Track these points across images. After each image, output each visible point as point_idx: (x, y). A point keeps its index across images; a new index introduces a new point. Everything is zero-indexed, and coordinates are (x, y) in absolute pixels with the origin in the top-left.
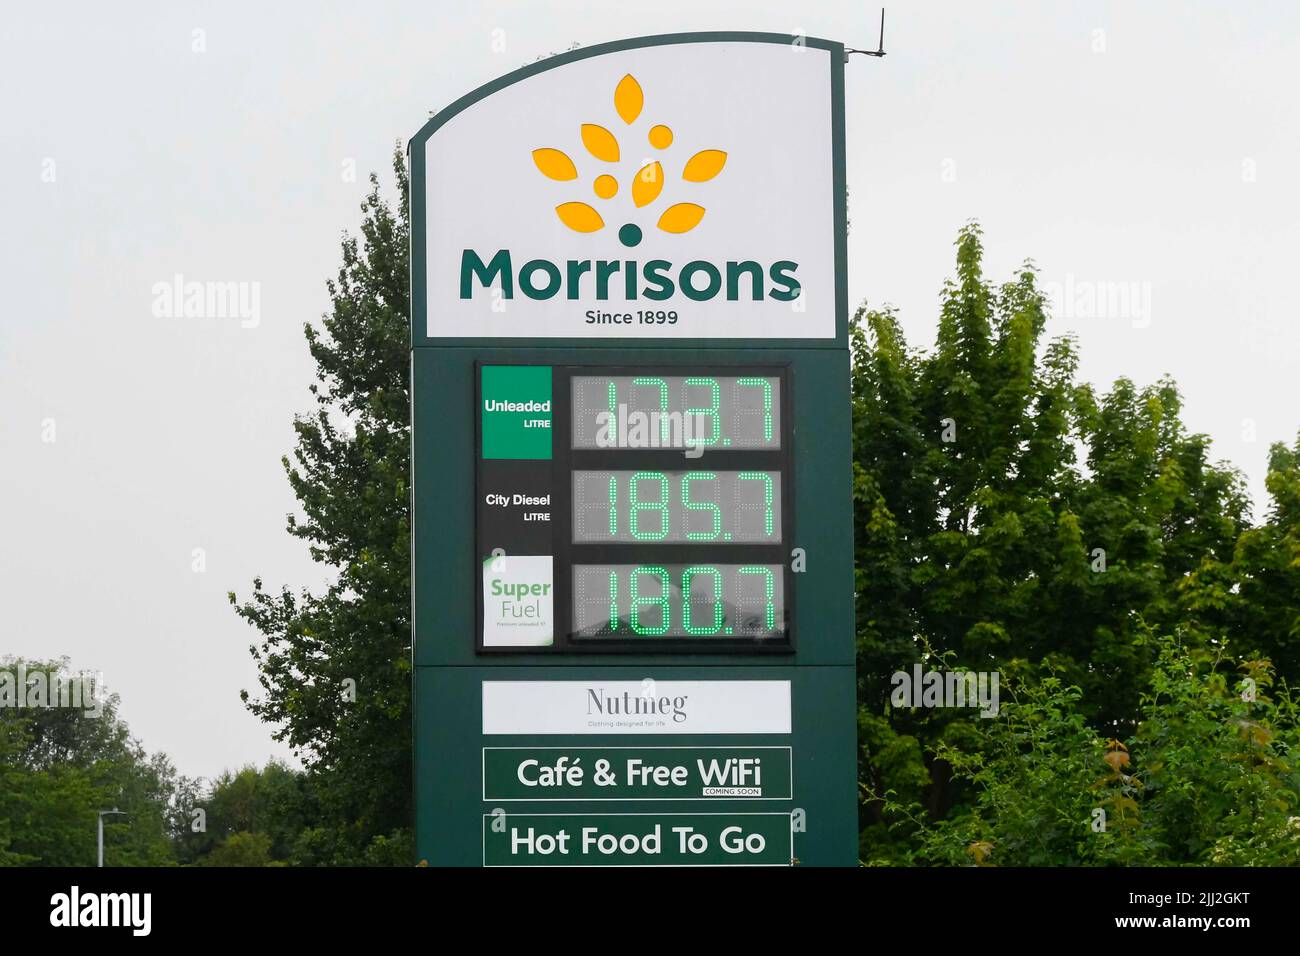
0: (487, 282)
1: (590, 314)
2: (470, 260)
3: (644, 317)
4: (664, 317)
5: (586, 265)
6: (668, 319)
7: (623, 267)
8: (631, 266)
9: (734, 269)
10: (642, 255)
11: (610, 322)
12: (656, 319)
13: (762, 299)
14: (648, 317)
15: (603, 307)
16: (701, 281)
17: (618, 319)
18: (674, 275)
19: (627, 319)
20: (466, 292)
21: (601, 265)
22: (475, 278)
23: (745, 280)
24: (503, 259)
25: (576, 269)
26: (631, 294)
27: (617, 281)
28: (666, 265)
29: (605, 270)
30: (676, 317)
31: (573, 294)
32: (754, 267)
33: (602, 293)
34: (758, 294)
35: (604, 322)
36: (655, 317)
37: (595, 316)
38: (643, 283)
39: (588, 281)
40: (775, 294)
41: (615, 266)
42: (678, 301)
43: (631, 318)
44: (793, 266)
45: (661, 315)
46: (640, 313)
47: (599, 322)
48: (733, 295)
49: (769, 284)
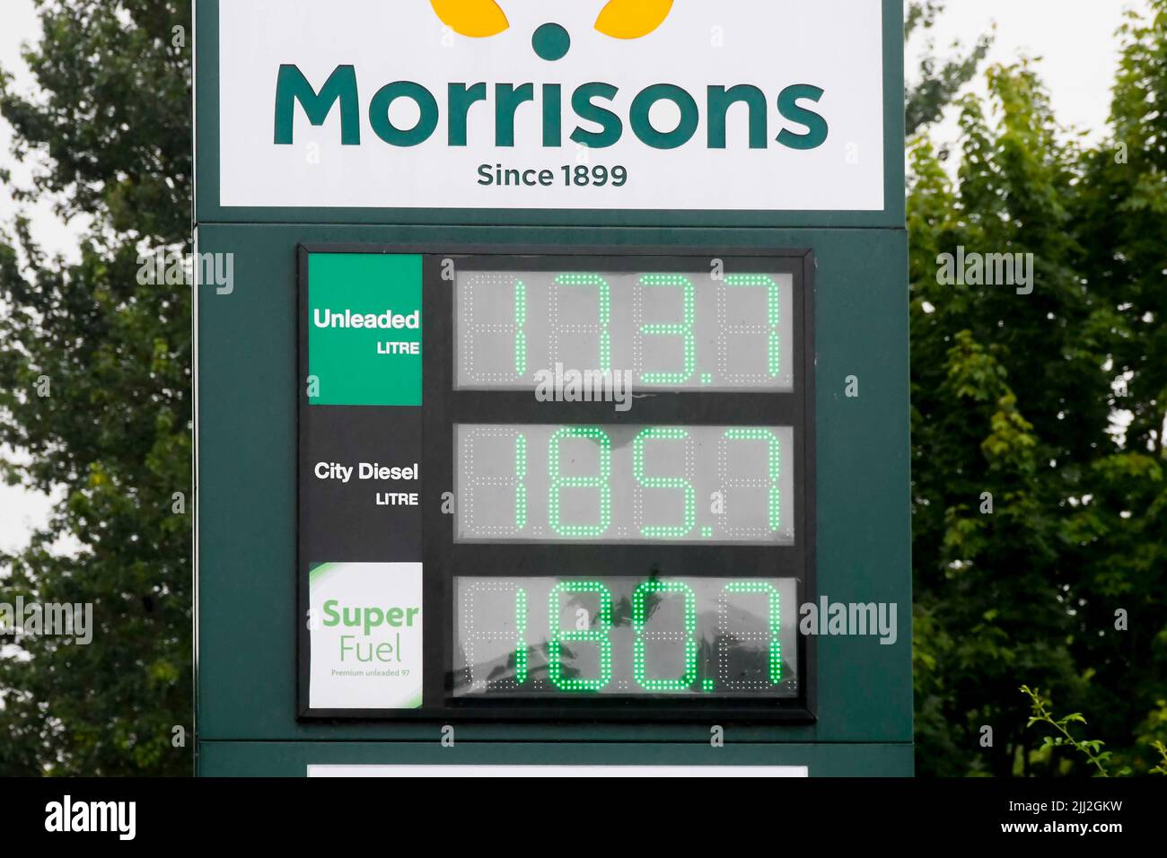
0: (317, 117)
1: (485, 170)
2: (290, 81)
3: (572, 175)
4: (605, 176)
5: (479, 91)
6: (611, 179)
7: (538, 93)
8: (552, 91)
9: (720, 98)
10: (569, 73)
11: (517, 183)
12: (592, 179)
13: (764, 145)
14: (578, 176)
15: (507, 158)
16: (665, 116)
17: (530, 178)
18: (620, 106)
19: (546, 177)
20: (284, 133)
21: (503, 89)
22: (299, 113)
23: (738, 114)
24: (343, 79)
25: (462, 96)
26: (552, 136)
27: (529, 116)
28: (609, 91)
29: (510, 97)
30: (624, 176)
31: (458, 136)
32: (751, 94)
33: (505, 136)
34: (758, 138)
35: (507, 182)
36: (590, 175)
37: (493, 172)
38: (570, 120)
39: (481, 116)
40: (786, 138)
41: (526, 91)
42: (629, 147)
43: (551, 176)
44: (814, 92)
45: (600, 172)
46: (566, 168)
47: (499, 182)
48: (717, 139)
49: (776, 122)
